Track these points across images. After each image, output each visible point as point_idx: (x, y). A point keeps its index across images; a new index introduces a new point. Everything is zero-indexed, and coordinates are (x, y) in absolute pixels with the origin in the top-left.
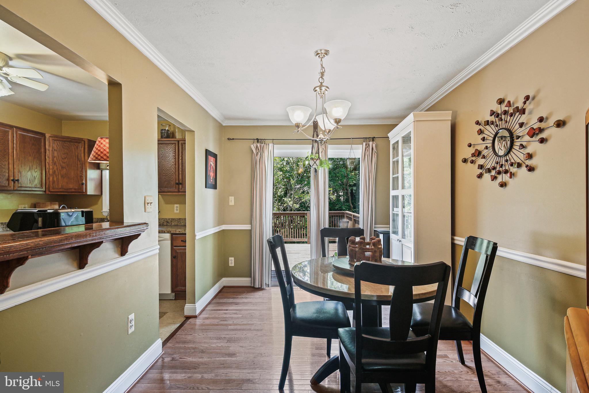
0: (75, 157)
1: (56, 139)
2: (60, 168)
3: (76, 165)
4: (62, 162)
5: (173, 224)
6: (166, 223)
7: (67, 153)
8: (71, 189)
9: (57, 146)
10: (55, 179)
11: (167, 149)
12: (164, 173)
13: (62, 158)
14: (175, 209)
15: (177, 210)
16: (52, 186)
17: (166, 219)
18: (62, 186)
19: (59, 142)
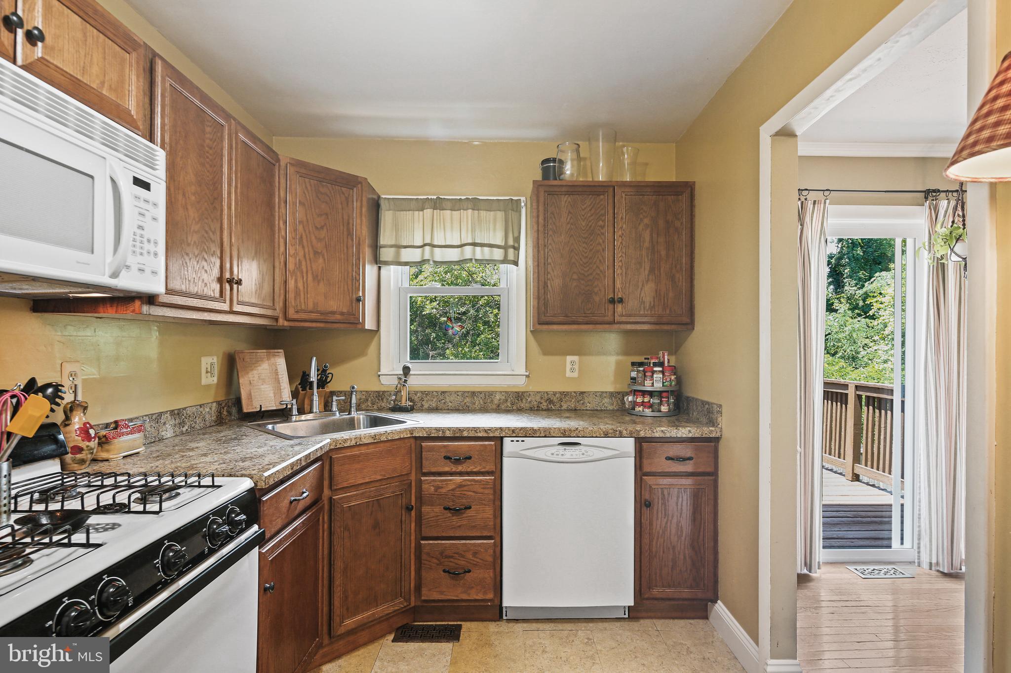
0: (343, 225)
1: (303, 171)
2: (312, 256)
3: (345, 249)
4: (316, 237)
5: (565, 407)
6: (545, 404)
7: (327, 214)
8: (333, 313)
9: (306, 191)
10: (300, 285)
11: (583, 207)
12: (574, 273)
13: (317, 228)
14: (568, 366)
15: (572, 370)
16: (293, 303)
17: (546, 394)
18: (314, 304)
19: (310, 182)
